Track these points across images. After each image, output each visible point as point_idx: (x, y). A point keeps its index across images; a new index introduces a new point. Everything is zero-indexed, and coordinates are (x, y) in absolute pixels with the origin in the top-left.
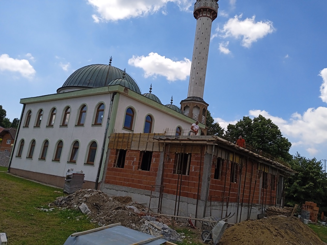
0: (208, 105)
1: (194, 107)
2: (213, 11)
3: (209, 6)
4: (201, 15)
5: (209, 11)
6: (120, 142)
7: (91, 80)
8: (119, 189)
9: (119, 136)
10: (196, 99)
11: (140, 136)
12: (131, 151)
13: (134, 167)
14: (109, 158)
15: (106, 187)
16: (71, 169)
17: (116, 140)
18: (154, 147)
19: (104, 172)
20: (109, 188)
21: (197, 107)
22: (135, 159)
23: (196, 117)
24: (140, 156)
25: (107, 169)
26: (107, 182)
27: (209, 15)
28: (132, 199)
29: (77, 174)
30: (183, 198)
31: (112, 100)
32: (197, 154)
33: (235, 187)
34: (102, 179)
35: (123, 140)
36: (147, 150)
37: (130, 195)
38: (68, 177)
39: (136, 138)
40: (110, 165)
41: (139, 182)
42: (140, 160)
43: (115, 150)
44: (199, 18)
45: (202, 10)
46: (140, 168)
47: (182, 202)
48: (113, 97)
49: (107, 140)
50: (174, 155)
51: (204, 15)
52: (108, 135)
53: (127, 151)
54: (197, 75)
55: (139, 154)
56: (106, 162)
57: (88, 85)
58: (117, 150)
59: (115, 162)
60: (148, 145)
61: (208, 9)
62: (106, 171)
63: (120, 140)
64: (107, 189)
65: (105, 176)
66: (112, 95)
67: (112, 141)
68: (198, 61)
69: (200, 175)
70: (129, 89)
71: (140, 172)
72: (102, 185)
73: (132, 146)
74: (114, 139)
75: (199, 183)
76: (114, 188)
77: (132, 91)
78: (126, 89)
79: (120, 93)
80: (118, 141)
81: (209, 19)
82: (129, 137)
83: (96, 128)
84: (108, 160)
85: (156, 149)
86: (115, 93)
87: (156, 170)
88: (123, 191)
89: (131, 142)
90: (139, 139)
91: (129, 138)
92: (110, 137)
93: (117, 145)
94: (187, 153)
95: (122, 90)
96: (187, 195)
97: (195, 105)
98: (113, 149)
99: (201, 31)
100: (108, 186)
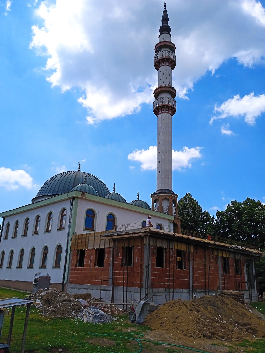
0: (178, 196)
1: (163, 199)
2: (171, 107)
3: (166, 103)
4: (160, 112)
5: (166, 107)
6: (79, 243)
7: (59, 188)
8: (81, 288)
9: (79, 237)
10: (164, 191)
11: (95, 235)
12: (88, 250)
13: (91, 264)
14: (72, 259)
15: (70, 286)
16: (38, 273)
17: (77, 241)
18: (106, 244)
19: (68, 272)
20: (73, 287)
21: (166, 199)
22: (92, 257)
23: (166, 209)
24: (96, 254)
25: (71, 270)
26: (71, 282)
27: (167, 112)
28: (91, 295)
29: (43, 277)
30: (130, 288)
31: (72, 205)
32: (138, 246)
33: (184, 274)
34: (67, 280)
35: (81, 241)
36: (101, 247)
37: (89, 292)
38: (35, 281)
39: (91, 237)
40: (72, 265)
41: (96, 278)
42: (96, 258)
43: (76, 251)
44: (159, 115)
45: (160, 107)
46: (96, 265)
47: (130, 292)
48: (72, 202)
49: (70, 242)
50: (122, 249)
51: (163, 112)
52: (70, 238)
53: (86, 251)
54: (163, 168)
55: (95, 252)
56: (70, 263)
57: (57, 193)
58: (78, 251)
59: (77, 263)
60: (101, 243)
61: (165, 106)
62: (70, 271)
63: (80, 241)
64: (72, 288)
65: (69, 276)
66: (71, 200)
67: (74, 243)
68: (162, 155)
69: (141, 265)
70: (86, 192)
71: (96, 270)
72: (67, 286)
73: (89, 245)
74: (75, 241)
75: (141, 272)
76: (77, 287)
77: (89, 195)
78: (83, 194)
79: (78, 198)
80: (78, 243)
81: (168, 114)
82: (86, 237)
83: (61, 232)
84: (71, 261)
85: (107, 246)
86: (74, 198)
87: (108, 265)
88: (84, 289)
89: (88, 241)
90: (94, 238)
91: (86, 239)
92: (72, 239)
93: (78, 246)
94: (131, 246)
95: (79, 194)
96: (133, 285)
97: (164, 197)
98: (75, 250)
99: (161, 127)
100: (72, 285)
